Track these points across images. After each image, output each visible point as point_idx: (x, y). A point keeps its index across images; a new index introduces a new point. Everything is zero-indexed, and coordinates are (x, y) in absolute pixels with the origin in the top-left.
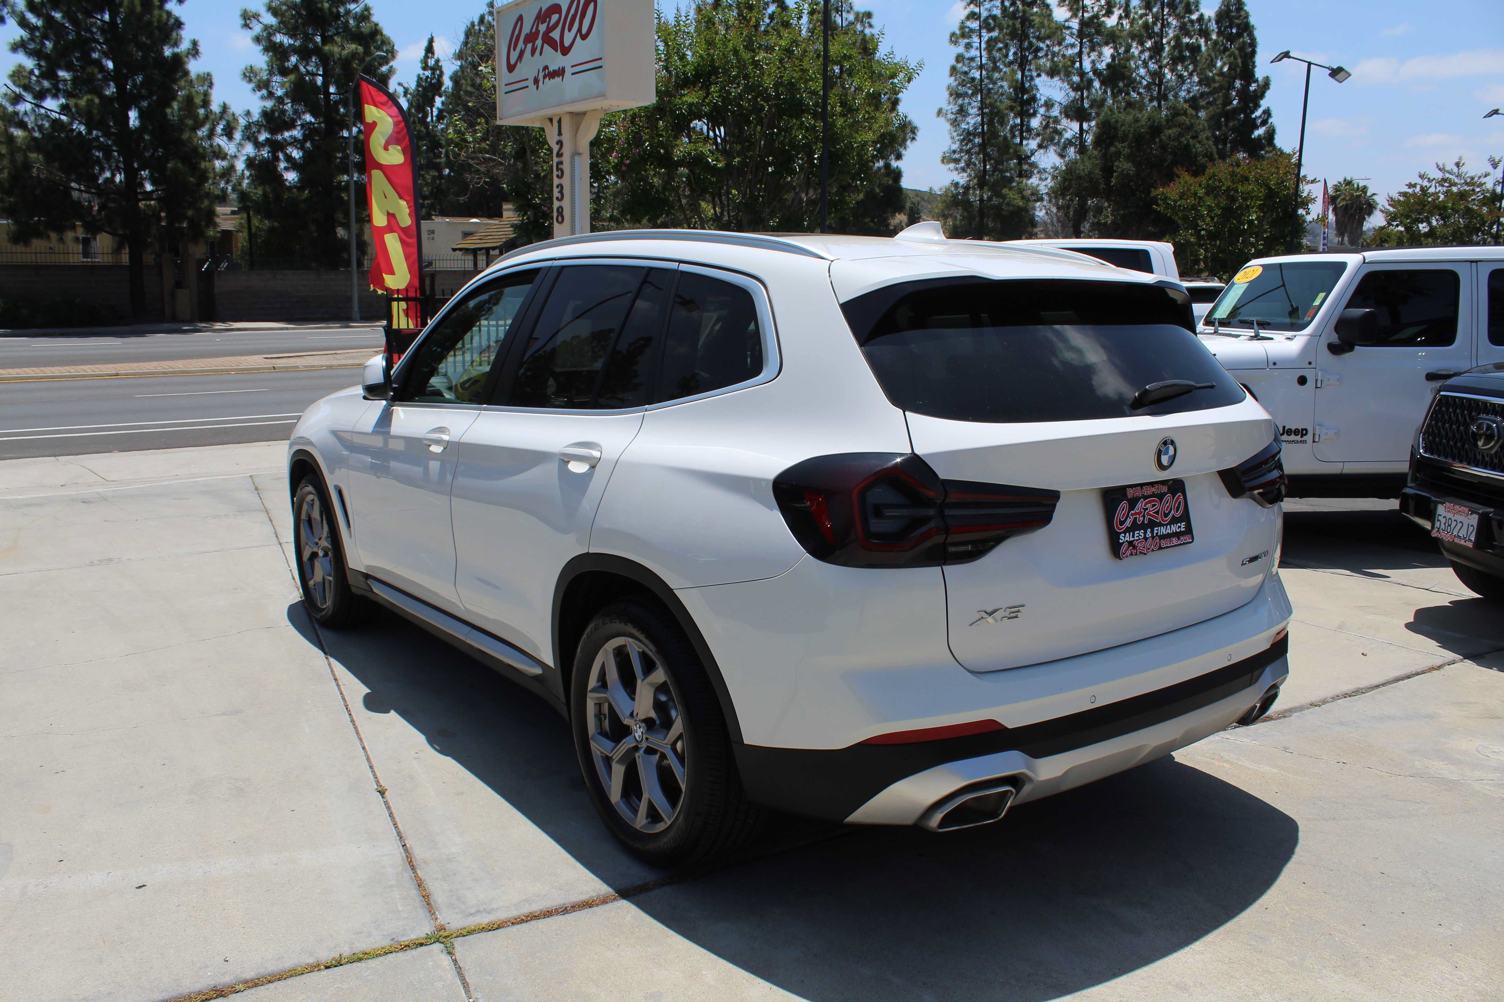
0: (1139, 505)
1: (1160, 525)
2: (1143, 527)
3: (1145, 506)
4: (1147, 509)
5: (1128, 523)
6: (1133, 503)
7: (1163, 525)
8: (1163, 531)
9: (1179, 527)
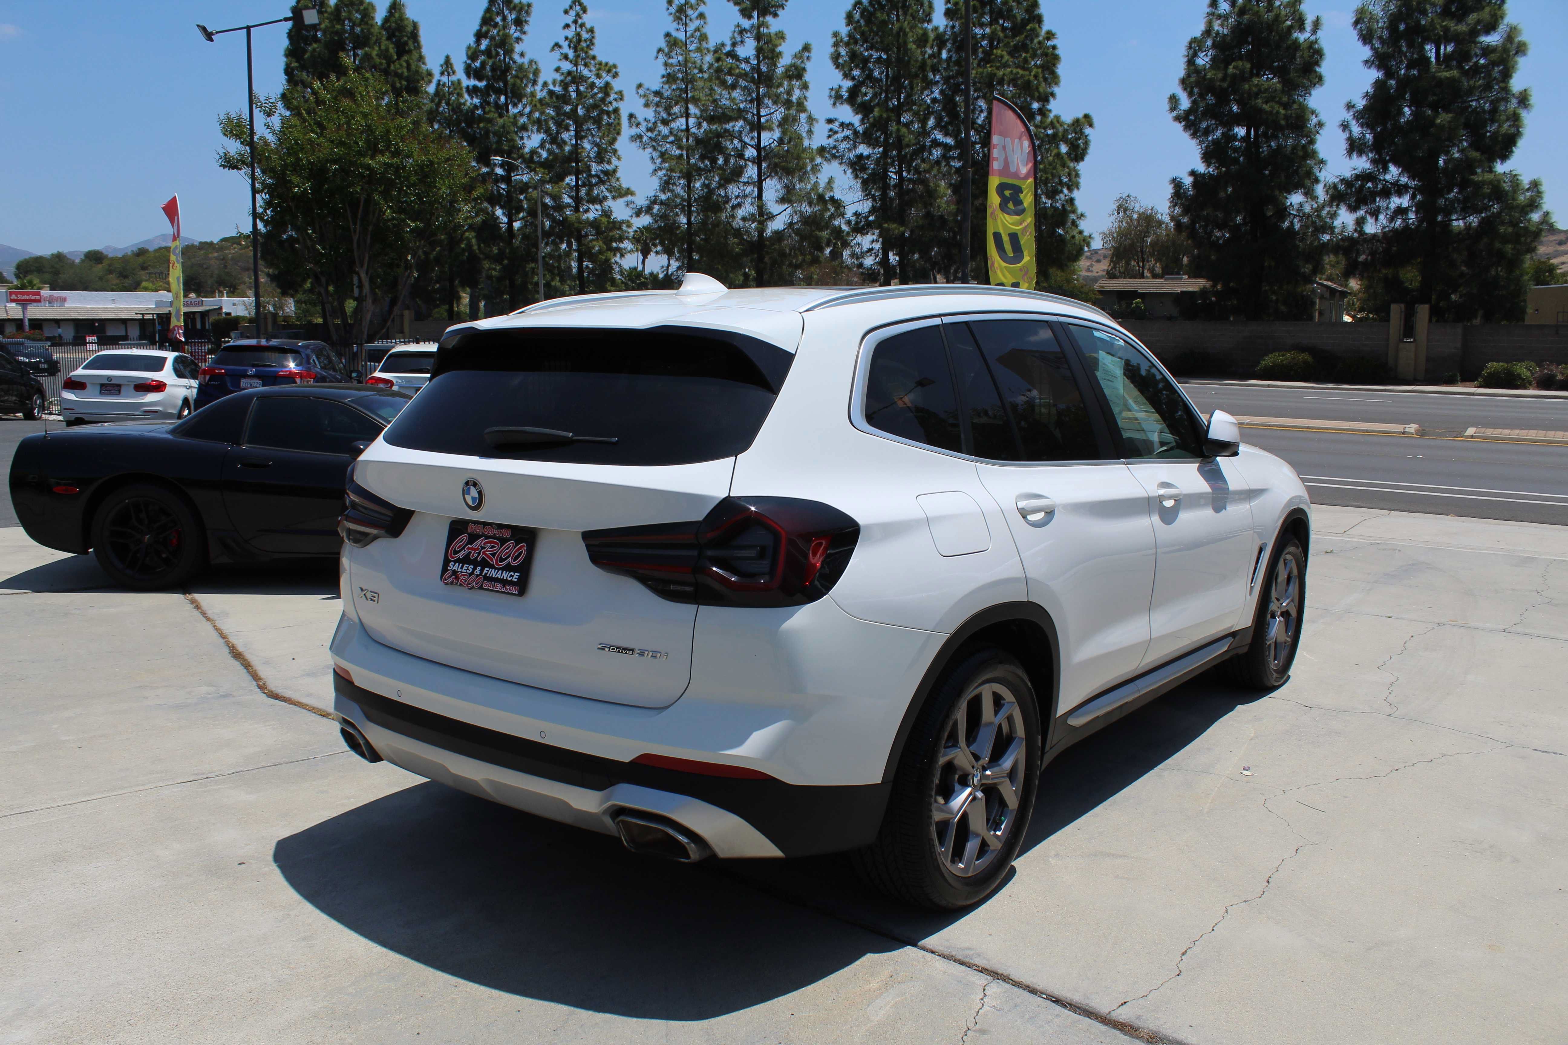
0: (479, 542)
1: (492, 567)
2: (475, 563)
3: (484, 544)
4: (485, 548)
5: (461, 555)
6: (473, 538)
7: (495, 568)
8: (493, 573)
9: (511, 576)
